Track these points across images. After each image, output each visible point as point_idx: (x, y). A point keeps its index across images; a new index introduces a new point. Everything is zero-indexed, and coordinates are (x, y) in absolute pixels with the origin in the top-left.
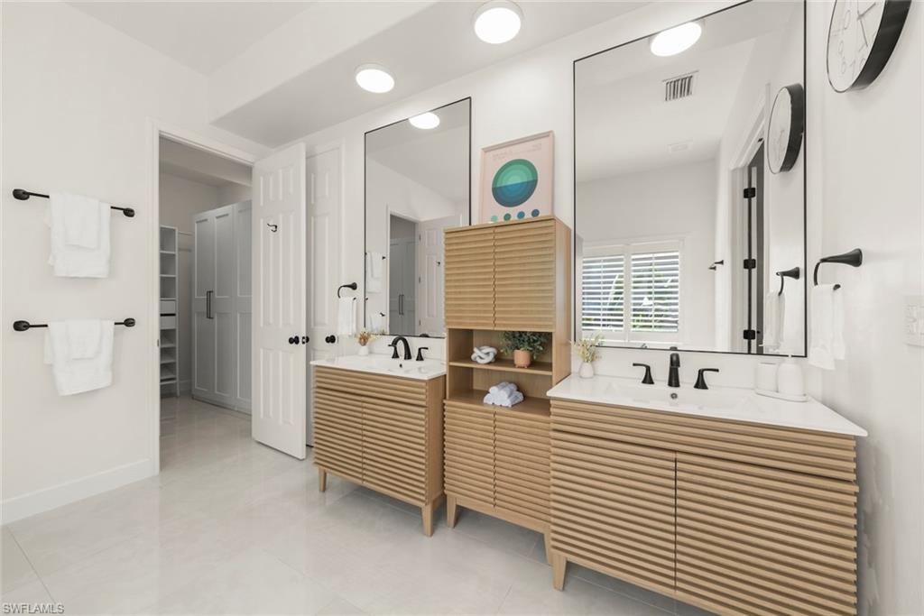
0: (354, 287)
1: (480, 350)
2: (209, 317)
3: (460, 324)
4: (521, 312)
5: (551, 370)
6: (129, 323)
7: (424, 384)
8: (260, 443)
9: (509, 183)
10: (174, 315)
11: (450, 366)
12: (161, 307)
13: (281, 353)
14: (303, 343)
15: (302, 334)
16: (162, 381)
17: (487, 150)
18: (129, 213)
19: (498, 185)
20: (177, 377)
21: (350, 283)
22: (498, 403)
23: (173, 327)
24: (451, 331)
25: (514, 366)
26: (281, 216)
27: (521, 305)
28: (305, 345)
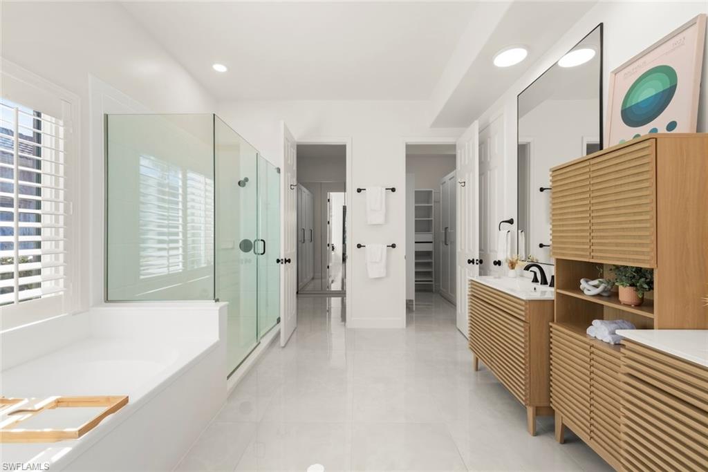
0: (511, 222)
1: (587, 282)
2: (446, 244)
3: (563, 254)
4: (617, 245)
5: (652, 312)
6: (393, 246)
7: (523, 303)
8: (459, 330)
9: (640, 100)
10: (431, 242)
11: (557, 293)
12: (416, 238)
13: (467, 269)
14: (477, 264)
15: (477, 257)
16: (416, 281)
17: (616, 72)
18: (393, 190)
19: (628, 106)
20: (433, 280)
21: (508, 219)
22: (600, 338)
23: (430, 250)
24: (558, 260)
25: (619, 302)
26: (467, 175)
27: (617, 237)
28: (478, 266)
